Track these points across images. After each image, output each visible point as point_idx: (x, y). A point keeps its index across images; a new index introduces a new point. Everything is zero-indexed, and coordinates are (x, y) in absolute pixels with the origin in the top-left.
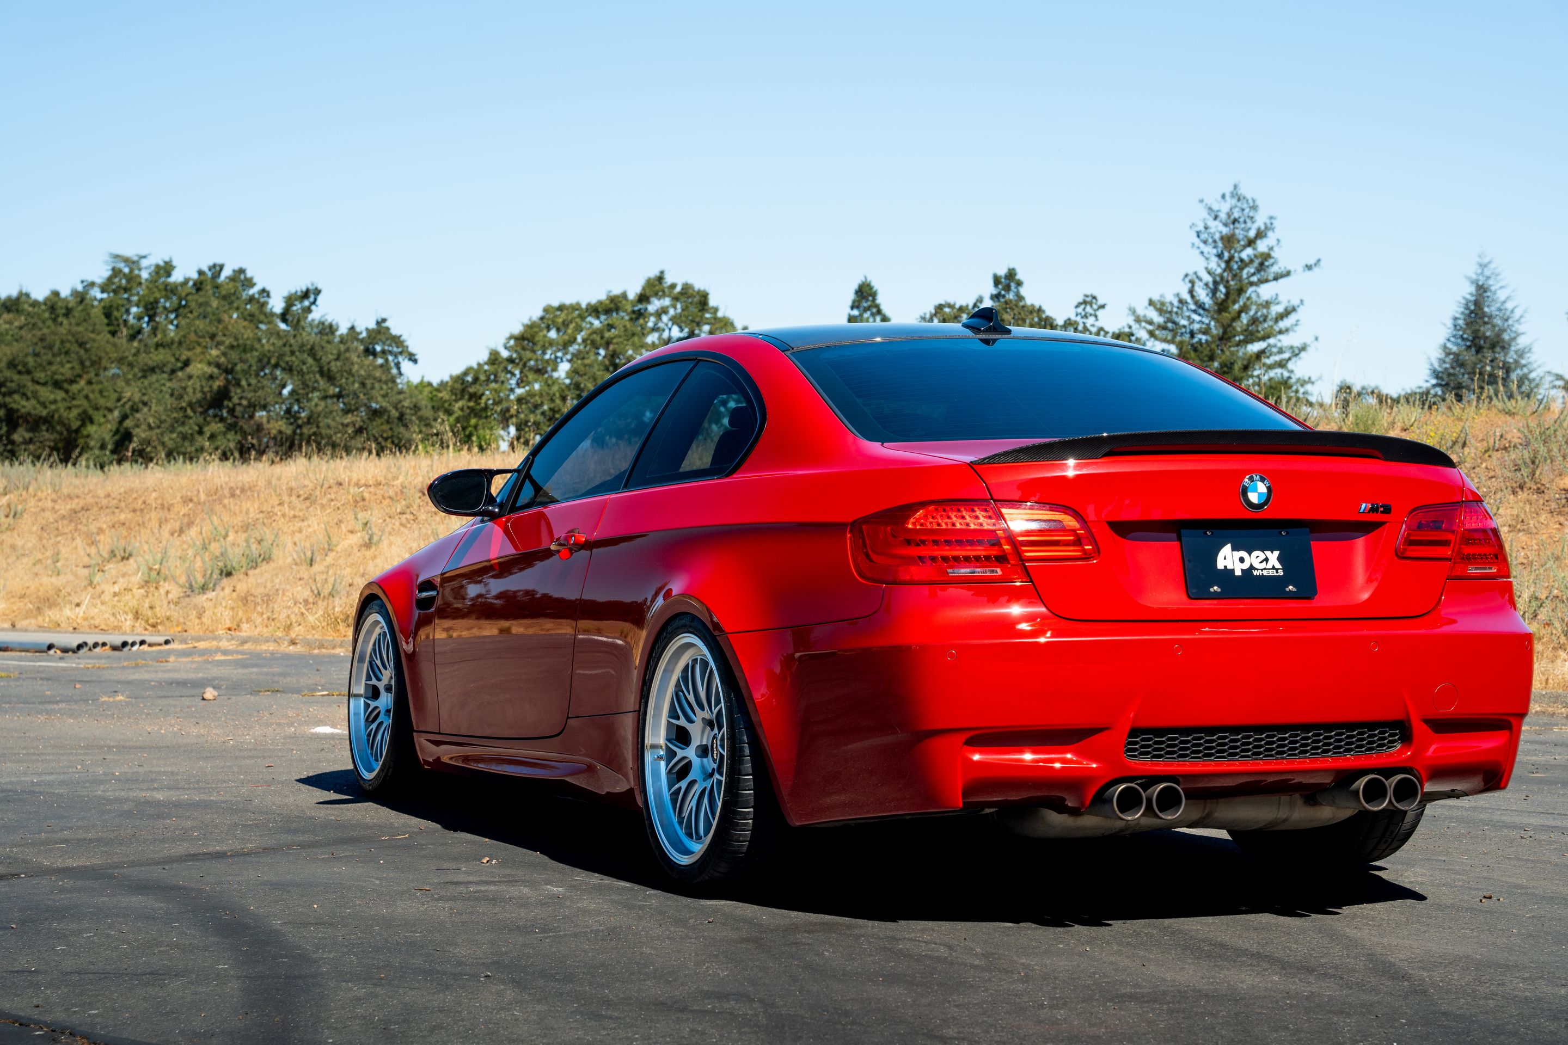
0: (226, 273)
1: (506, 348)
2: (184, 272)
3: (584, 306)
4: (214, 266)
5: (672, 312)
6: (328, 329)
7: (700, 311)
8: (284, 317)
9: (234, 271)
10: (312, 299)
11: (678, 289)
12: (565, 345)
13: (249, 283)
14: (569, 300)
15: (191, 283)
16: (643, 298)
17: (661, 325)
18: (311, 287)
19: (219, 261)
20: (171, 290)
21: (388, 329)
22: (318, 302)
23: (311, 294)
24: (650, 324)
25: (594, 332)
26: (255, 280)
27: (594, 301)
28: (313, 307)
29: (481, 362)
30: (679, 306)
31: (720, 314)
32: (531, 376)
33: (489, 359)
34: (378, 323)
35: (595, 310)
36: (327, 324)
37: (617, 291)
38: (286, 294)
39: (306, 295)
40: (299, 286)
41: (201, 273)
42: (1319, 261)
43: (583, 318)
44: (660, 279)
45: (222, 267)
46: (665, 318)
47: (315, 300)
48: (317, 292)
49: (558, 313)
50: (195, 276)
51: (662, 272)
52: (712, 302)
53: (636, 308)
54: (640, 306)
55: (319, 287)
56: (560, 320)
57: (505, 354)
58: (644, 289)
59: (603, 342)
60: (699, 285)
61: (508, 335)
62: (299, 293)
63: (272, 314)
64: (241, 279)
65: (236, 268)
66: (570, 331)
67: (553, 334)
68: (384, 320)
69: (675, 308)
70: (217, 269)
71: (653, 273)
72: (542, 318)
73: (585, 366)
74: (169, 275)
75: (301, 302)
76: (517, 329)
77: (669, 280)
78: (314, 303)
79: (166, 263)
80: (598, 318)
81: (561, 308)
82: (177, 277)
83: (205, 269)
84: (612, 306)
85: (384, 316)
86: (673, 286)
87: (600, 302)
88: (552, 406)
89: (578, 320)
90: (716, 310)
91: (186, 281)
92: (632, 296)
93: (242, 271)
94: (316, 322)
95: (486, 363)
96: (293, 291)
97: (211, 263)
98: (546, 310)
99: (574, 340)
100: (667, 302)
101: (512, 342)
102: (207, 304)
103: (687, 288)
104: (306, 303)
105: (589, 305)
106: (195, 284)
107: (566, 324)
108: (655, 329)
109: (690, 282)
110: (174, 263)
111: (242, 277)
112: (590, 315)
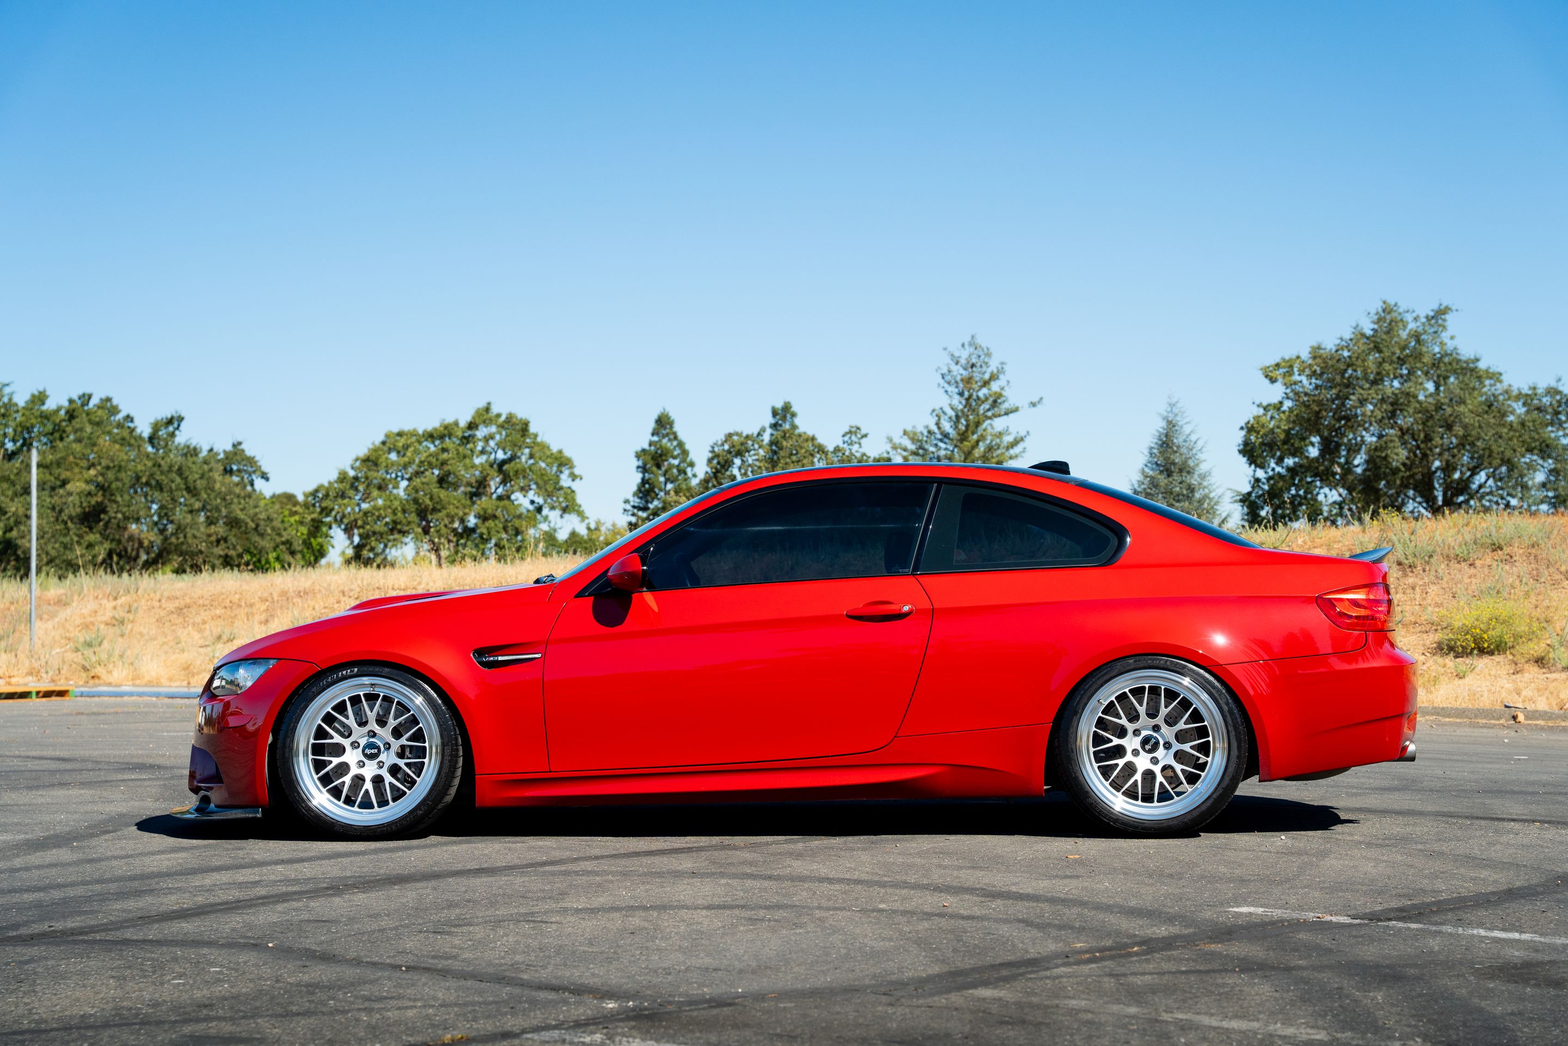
0: (94, 401)
1: (352, 468)
2: (56, 401)
3: (421, 432)
4: (84, 395)
5: (498, 437)
6: (191, 452)
7: (522, 436)
8: (151, 439)
9: (101, 399)
10: (176, 425)
11: (503, 418)
12: (405, 467)
13: (114, 410)
14: (407, 427)
15: (62, 412)
16: (472, 426)
17: (488, 449)
18: (175, 415)
19: (88, 391)
20: (45, 417)
21: (243, 451)
22: (181, 428)
23: (174, 421)
24: (479, 448)
25: (431, 455)
26: (121, 407)
27: (429, 428)
28: (177, 432)
29: (332, 480)
30: (504, 433)
31: (539, 439)
32: (375, 493)
33: (339, 478)
34: (234, 446)
35: (431, 436)
36: (192, 447)
37: (450, 420)
38: (152, 420)
39: (170, 422)
40: (166, 412)
41: (71, 401)
42: (1041, 399)
43: (420, 443)
44: (487, 409)
45: (90, 396)
46: (492, 443)
47: (179, 426)
48: (181, 419)
49: (398, 438)
50: (66, 404)
51: (489, 404)
52: (532, 429)
53: (466, 434)
54: (470, 432)
55: (183, 415)
56: (400, 444)
57: (352, 473)
58: (473, 418)
59: (438, 463)
60: (521, 414)
61: (354, 457)
62: (165, 420)
63: (140, 437)
64: (108, 406)
65: (104, 397)
66: (409, 454)
67: (393, 456)
68: (240, 443)
69: (501, 434)
70: (86, 398)
71: (482, 404)
72: (384, 443)
73: (423, 483)
74: (43, 404)
75: (166, 427)
76: (363, 452)
77: (495, 410)
78: (178, 428)
79: (40, 393)
80: (433, 442)
81: (400, 434)
82: (50, 405)
83: (75, 397)
84: (446, 432)
85: (240, 440)
86: (499, 416)
87: (436, 429)
88: (395, 518)
89: (416, 444)
90: (536, 436)
91: (59, 409)
92: (463, 424)
93: (109, 400)
94: (182, 446)
95: (336, 482)
96: (159, 418)
97: (81, 393)
98: (387, 436)
99: (410, 463)
100: (493, 429)
101: (358, 464)
102: (81, 430)
103: (510, 419)
104: (171, 429)
105: (425, 431)
106: (67, 412)
107: (406, 447)
108: (483, 452)
109: (513, 412)
110: (48, 393)
111: (109, 404)
112: (426, 440)
